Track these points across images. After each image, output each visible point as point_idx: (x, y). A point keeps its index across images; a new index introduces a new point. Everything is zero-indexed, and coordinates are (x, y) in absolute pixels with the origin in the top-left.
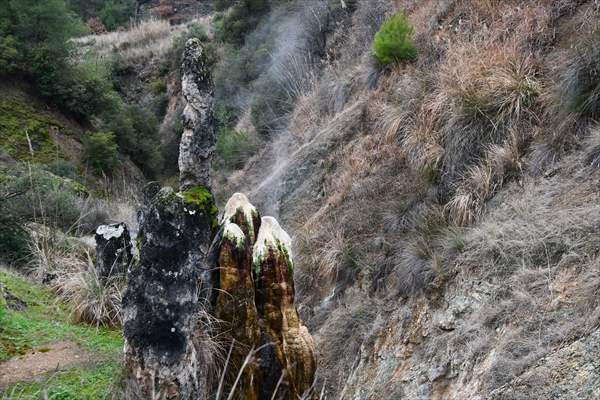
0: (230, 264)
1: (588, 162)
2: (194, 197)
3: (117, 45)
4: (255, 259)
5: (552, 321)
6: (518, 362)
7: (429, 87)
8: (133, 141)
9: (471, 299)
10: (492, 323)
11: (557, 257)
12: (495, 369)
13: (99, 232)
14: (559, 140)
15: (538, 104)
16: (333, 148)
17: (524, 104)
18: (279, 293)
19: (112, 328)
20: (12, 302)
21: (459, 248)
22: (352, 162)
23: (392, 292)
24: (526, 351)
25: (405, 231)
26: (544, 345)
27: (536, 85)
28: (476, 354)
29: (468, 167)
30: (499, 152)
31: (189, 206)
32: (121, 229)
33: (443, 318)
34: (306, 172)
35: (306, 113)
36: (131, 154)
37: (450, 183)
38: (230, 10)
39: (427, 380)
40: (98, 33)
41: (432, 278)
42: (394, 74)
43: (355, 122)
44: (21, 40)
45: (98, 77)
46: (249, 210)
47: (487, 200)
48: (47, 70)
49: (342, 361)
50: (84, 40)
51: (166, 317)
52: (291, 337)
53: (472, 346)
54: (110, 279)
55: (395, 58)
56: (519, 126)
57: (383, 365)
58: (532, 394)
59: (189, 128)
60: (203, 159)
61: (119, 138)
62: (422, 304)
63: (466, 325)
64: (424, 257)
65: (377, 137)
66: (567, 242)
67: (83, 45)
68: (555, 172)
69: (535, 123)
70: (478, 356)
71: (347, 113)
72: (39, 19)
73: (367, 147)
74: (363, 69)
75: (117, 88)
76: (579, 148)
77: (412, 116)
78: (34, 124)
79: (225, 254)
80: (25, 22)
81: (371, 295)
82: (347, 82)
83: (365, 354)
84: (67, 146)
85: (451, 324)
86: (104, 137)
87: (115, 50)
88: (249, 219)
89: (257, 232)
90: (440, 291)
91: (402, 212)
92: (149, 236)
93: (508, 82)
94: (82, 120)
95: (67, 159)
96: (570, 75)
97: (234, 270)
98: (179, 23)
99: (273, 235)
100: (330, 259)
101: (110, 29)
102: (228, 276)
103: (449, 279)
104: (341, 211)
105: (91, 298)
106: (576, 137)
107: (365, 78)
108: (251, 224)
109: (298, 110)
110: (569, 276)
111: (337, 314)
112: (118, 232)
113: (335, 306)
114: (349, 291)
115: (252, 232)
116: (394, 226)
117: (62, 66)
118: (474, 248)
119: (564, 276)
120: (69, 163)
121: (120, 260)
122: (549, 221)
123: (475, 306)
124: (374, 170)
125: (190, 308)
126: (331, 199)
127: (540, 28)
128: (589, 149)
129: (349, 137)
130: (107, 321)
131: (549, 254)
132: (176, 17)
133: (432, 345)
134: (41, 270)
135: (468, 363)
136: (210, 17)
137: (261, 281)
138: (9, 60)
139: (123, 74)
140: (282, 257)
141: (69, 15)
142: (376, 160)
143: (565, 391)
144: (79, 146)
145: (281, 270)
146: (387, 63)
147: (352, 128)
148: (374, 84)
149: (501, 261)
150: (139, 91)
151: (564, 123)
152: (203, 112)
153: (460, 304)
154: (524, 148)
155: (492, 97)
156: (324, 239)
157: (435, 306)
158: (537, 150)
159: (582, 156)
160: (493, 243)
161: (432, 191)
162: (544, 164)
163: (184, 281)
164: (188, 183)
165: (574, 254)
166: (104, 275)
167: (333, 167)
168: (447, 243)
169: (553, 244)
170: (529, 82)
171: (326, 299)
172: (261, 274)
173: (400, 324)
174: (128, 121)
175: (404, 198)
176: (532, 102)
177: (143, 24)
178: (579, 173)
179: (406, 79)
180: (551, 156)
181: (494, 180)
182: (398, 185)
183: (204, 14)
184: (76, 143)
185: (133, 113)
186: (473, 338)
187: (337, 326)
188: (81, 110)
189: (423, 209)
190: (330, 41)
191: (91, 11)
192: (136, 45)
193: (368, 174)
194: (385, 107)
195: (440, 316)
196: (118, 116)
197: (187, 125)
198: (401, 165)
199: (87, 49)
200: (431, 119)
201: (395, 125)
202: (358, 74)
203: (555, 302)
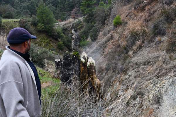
0: (82, 66)
1: (155, 44)
2: (75, 53)
3: (64, 24)
4: (87, 66)
5: (147, 76)
6: (140, 84)
7: (124, 30)
8: (67, 43)
9: (132, 73)
10: (136, 77)
11: (148, 64)
12: (136, 86)
13: (56, 60)
14: (150, 40)
15: (146, 33)
16: (105, 43)
17: (143, 33)
18: (93, 72)
19: (58, 79)
20: (40, 74)
21: (130, 63)
22: (109, 46)
23: (117, 72)
24: (141, 82)
25: (119, 59)
26: (145, 81)
27: (146, 29)
28: (132, 83)
29: (132, 46)
30: (138, 43)
31: (74, 55)
32: (60, 60)
33: (127, 77)
34: (100, 48)
35: (101, 36)
36: (66, 46)
37: (128, 49)
38: (86, 16)
39: (123, 89)
40: (60, 22)
41: (124, 69)
42: (118, 28)
43: (110, 38)
44: (45, 24)
45: (60, 31)
46: (86, 55)
47: (136, 53)
48: (50, 30)
49: (107, 86)
50: (57, 24)
51: (68, 76)
52: (95, 81)
53: (132, 82)
54: (58, 69)
55: (118, 24)
56: (143, 37)
57: (115, 86)
58: (141, 90)
59: (73, 40)
60: (76, 46)
61: (64, 43)
62: (122, 74)
63: (131, 78)
64: (123, 64)
65: (114, 41)
66: (150, 60)
67: (57, 25)
68: (149, 46)
69: (145, 37)
70: (133, 84)
71: (108, 36)
72: (48, 20)
73: (112, 43)
74: (112, 27)
75: (64, 33)
76: (154, 41)
77: (121, 36)
78: (47, 41)
79: (81, 65)
80: (46, 21)
81: (113, 73)
82: (109, 29)
83: (111, 84)
84: (54, 45)
85: (128, 78)
86: (61, 43)
87: (63, 25)
88: (86, 57)
89: (88, 60)
90: (126, 71)
91: (119, 55)
92: (64, 61)
93: (140, 28)
94: (56, 40)
95: (54, 47)
96: (152, 26)
97: (83, 68)
98: (76, 19)
99: (91, 61)
100: (104, 66)
101: (63, 21)
102: (82, 69)
103: (128, 69)
104: (107, 56)
105: (54, 73)
106: (153, 39)
107: (112, 28)
108: (87, 59)
109: (99, 36)
110: (151, 67)
111: (106, 77)
112: (59, 60)
113: (106, 75)
114: (108, 72)
115: (87, 60)
116: (117, 58)
117: (53, 29)
118: (133, 62)
119: (150, 67)
120: (54, 48)
121: (60, 66)
122: (147, 57)
123: (133, 74)
124: (113, 47)
125: (72, 74)
126: (105, 54)
127: (147, 17)
128: (156, 42)
129: (109, 41)
130: (58, 77)
131: (147, 63)
132: (76, 18)
133: (124, 82)
134: (46, 68)
135: (131, 85)
136: (82, 17)
137: (89, 70)
138: (43, 28)
139: (65, 30)
140: (93, 65)
141: (54, 19)
142: (114, 45)
143: (148, 89)
144: (56, 45)
145: (93, 68)
146: (116, 25)
147: (109, 39)
148: (114, 30)
149: (138, 65)
150: (68, 33)
151: (151, 36)
152: (76, 36)
153: (130, 74)
154: (143, 42)
155: (137, 31)
156: (103, 62)
157: (125, 74)
158: (146, 42)
159: (154, 43)
160: (136, 61)
161: (125, 51)
162: (147, 45)
163: (71, 69)
164: (74, 51)
165: (152, 63)
166: (57, 69)
167: (105, 47)
168: (127, 61)
169: (148, 61)
170: (144, 28)
171: (104, 74)
172: (89, 69)
173: (118, 78)
174: (66, 39)
175: (119, 53)
176: (145, 32)
177: (69, 20)
178: (154, 46)
179: (120, 28)
180: (148, 43)
181: (137, 48)
182: (118, 50)
183: (81, 17)
184: (55, 44)
185: (66, 38)
186: (132, 80)
187: (106, 79)
188: (56, 38)
189: (123, 55)
190: (106, 21)
191: (59, 18)
192: (67, 24)
193: (112, 48)
194: (116, 34)
195: (126, 76)
196: (64, 38)
197: (73, 39)
198: (119, 46)
199: (58, 25)
200: (125, 36)
201: (117, 38)
202: (111, 28)
203: (147, 73)
